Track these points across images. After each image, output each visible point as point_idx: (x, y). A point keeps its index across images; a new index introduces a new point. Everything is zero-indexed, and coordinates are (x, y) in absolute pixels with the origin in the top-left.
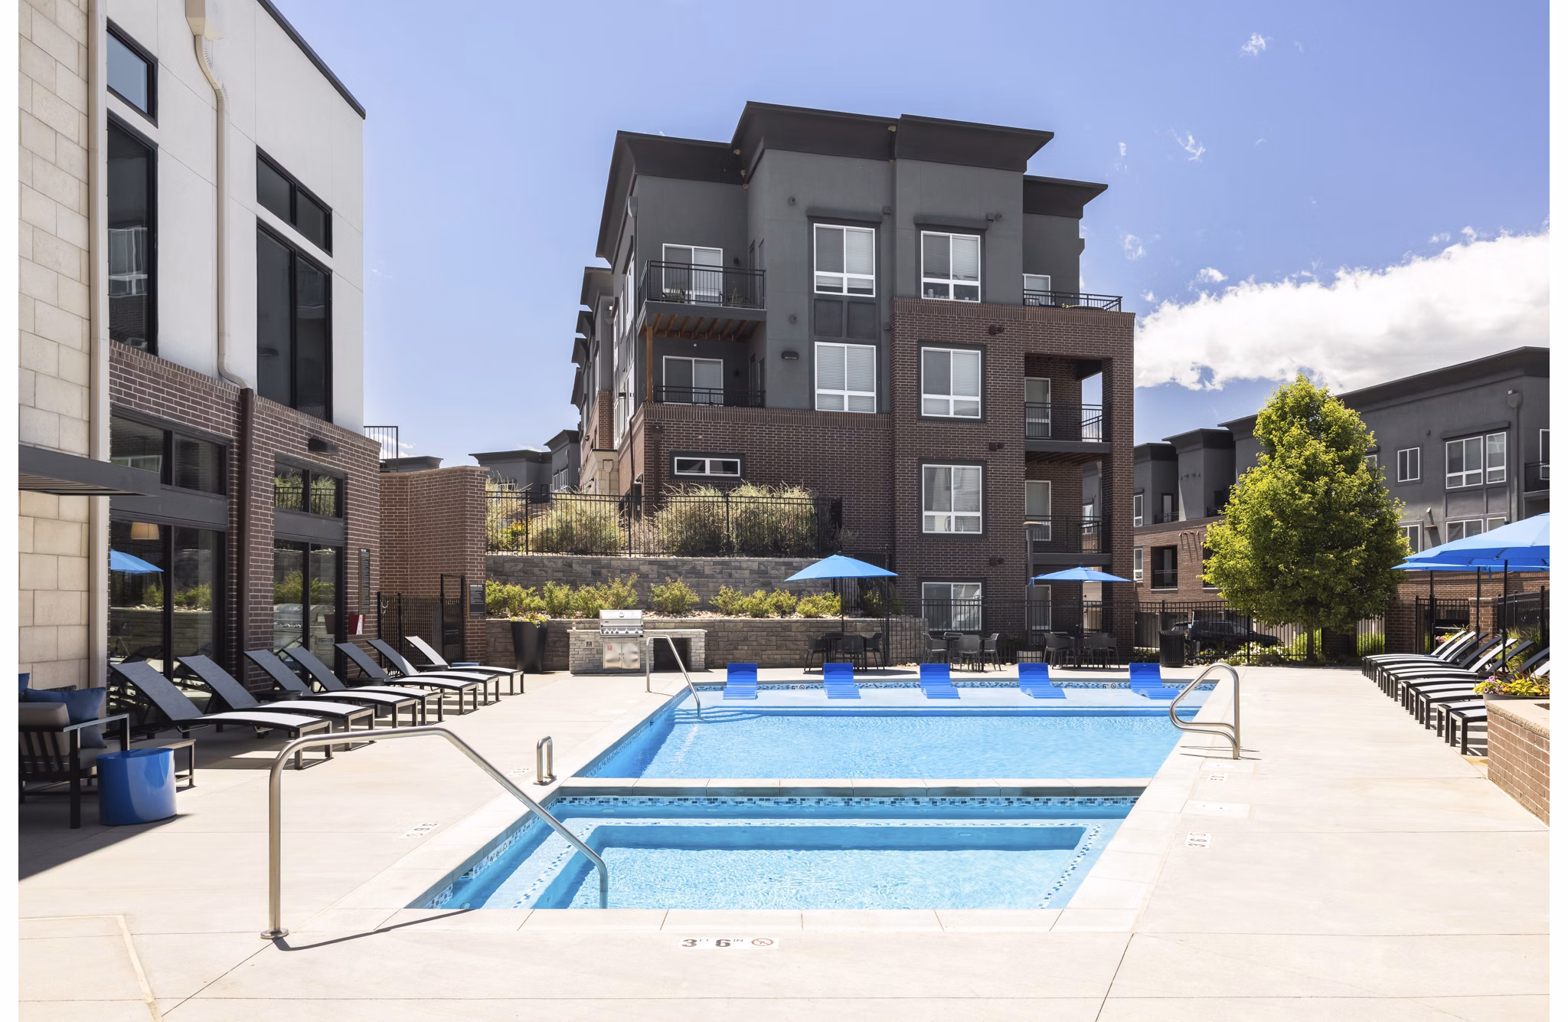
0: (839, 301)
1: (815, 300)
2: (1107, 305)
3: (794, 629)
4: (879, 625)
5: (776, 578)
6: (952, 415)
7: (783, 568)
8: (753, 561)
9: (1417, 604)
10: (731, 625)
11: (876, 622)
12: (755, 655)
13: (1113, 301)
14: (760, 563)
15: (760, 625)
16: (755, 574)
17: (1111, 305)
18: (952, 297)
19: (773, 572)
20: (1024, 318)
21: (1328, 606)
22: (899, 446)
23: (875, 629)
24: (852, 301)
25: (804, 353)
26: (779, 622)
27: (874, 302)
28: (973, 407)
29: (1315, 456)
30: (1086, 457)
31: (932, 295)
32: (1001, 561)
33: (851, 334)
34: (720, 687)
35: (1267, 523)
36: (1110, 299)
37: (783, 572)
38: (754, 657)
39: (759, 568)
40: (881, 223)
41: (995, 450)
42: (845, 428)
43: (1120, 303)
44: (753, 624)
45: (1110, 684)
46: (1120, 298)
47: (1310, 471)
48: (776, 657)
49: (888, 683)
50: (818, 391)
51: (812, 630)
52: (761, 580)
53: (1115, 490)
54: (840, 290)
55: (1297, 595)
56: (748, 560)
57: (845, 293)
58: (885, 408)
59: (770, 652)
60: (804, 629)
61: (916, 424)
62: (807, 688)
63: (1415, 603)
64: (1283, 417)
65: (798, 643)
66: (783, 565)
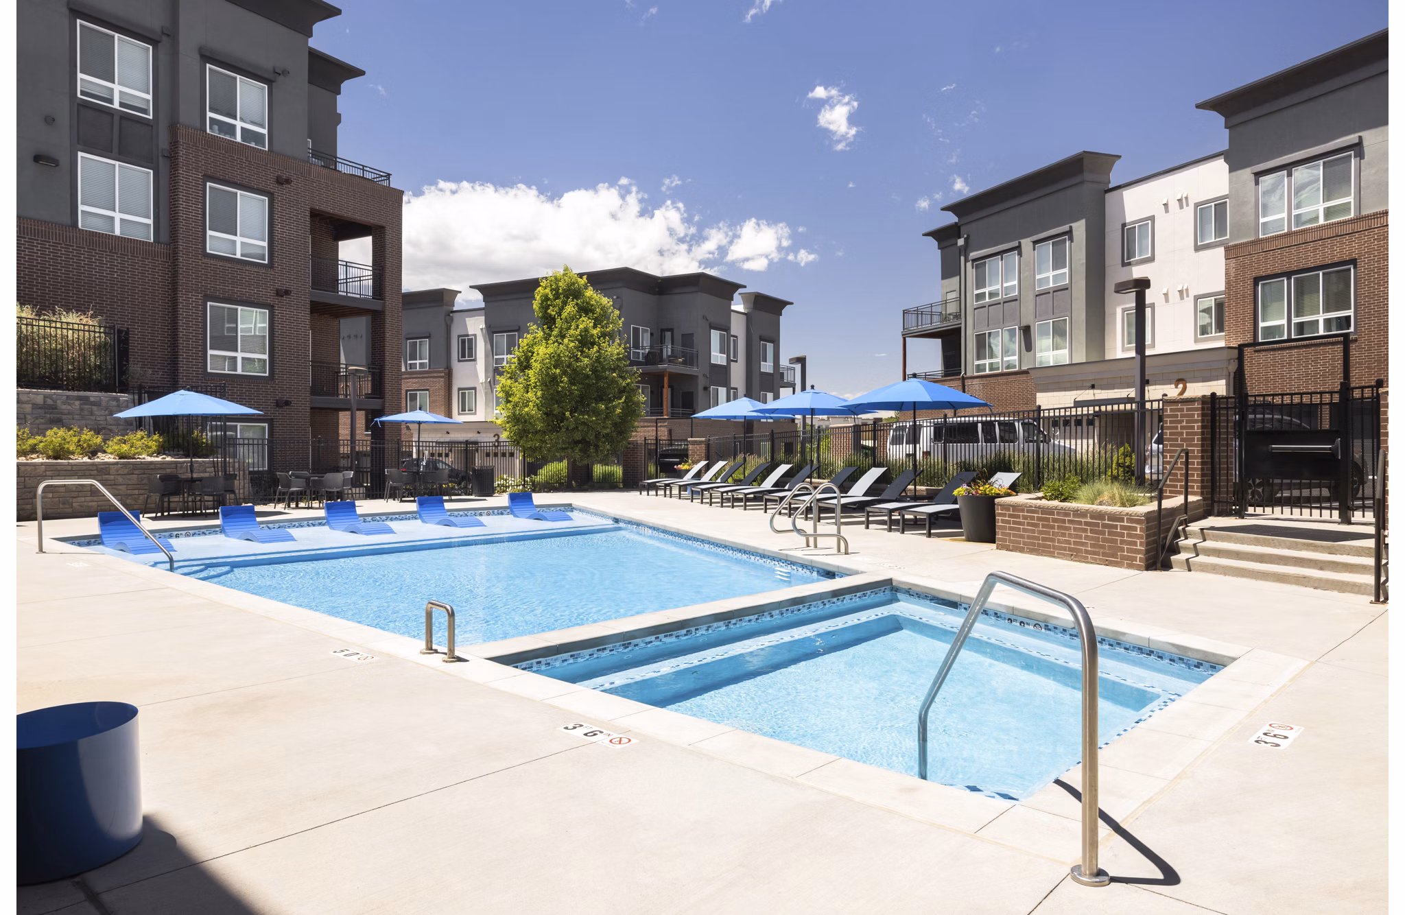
0: (110, 113)
1: (79, 105)
2: (377, 178)
3: (112, 471)
4: (212, 465)
5: (69, 414)
6: (238, 256)
7: (77, 403)
8: (38, 394)
9: (645, 443)
10: (29, 469)
11: (209, 462)
12: (64, 504)
13: (382, 176)
14: (45, 397)
15: (69, 468)
16: (40, 408)
17: (380, 179)
18: (239, 139)
19: (64, 407)
20: (310, 175)
21: (597, 447)
22: (182, 280)
23: (208, 470)
24: (124, 117)
25: (64, 160)
26: (85, 464)
27: (151, 124)
28: (259, 251)
29: (586, 330)
30: (350, 309)
31: (217, 132)
32: (287, 403)
33: (124, 154)
34: (86, 541)
35: (554, 379)
36: (382, 174)
37: (78, 407)
38: (61, 506)
39: (44, 402)
40: (159, 42)
41: (282, 296)
42: (117, 253)
43: (389, 179)
44: (59, 468)
45: (486, 512)
46: (389, 175)
47: (585, 342)
48: (90, 504)
49: (281, 524)
50: (81, 208)
51: (136, 472)
52: (48, 416)
53: (387, 344)
54: (111, 101)
55: (578, 436)
56: (29, 393)
57: (116, 105)
58: (164, 237)
59: (83, 499)
60: (126, 471)
61: (200, 260)
62: (193, 535)
63: (643, 442)
64: (557, 296)
65: (120, 487)
66: (77, 400)
